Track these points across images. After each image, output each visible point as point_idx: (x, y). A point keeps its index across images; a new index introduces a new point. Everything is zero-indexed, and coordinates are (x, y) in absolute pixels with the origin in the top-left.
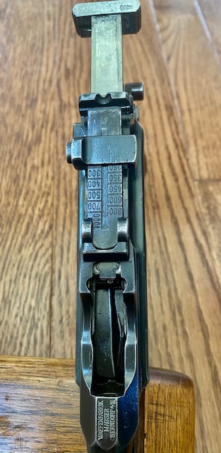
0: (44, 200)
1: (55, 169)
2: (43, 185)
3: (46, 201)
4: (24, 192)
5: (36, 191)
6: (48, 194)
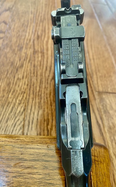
0: (22, 95)
1: (29, 81)
2: (22, 88)
3: (23, 96)
4: (12, 90)
5: (19, 91)
6: (25, 93)
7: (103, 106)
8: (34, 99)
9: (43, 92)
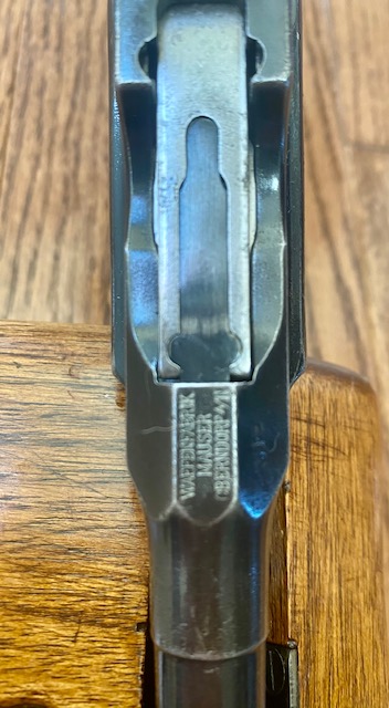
7: (370, 207)
8: (44, 160)
9: (88, 130)
